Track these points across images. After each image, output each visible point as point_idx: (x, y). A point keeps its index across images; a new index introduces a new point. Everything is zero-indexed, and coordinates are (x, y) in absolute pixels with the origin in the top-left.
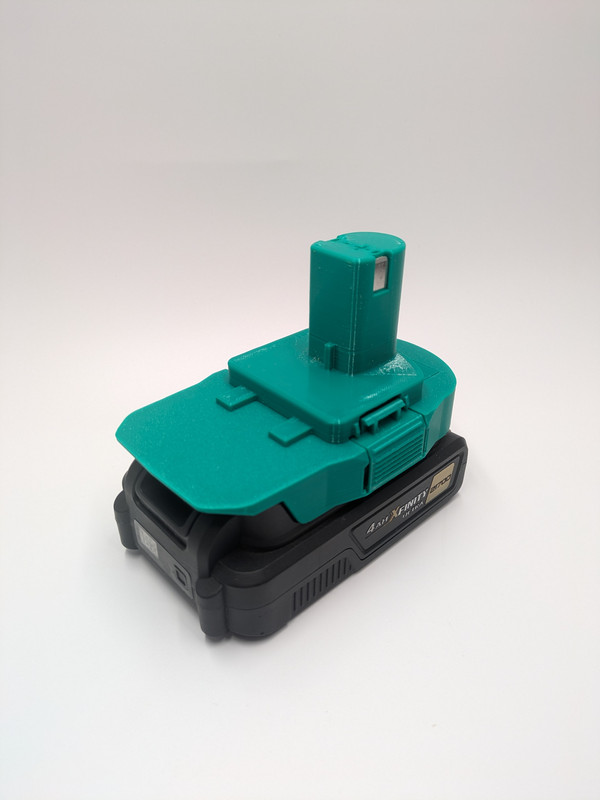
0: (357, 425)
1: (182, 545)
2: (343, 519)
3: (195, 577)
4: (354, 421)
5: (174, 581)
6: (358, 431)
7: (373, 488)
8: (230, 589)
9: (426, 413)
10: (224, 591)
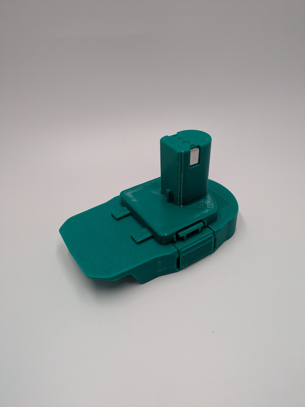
0: (175, 236)
4: (173, 234)
6: (175, 240)
9: (215, 230)
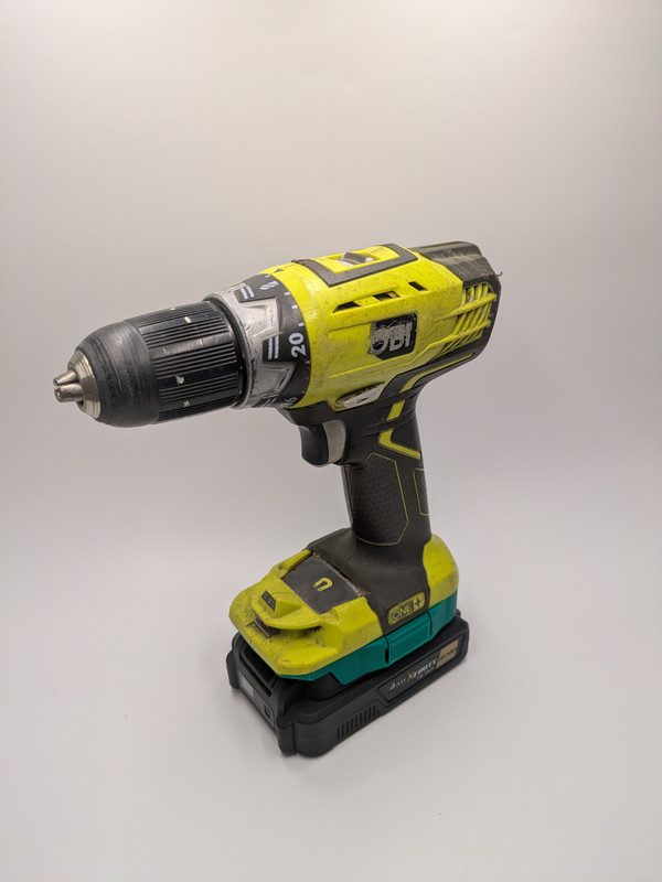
1: (269, 693)
2: (372, 681)
3: (276, 715)
5: (264, 715)
7: (392, 662)
8: (297, 724)
10: (293, 724)
